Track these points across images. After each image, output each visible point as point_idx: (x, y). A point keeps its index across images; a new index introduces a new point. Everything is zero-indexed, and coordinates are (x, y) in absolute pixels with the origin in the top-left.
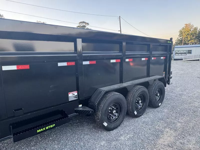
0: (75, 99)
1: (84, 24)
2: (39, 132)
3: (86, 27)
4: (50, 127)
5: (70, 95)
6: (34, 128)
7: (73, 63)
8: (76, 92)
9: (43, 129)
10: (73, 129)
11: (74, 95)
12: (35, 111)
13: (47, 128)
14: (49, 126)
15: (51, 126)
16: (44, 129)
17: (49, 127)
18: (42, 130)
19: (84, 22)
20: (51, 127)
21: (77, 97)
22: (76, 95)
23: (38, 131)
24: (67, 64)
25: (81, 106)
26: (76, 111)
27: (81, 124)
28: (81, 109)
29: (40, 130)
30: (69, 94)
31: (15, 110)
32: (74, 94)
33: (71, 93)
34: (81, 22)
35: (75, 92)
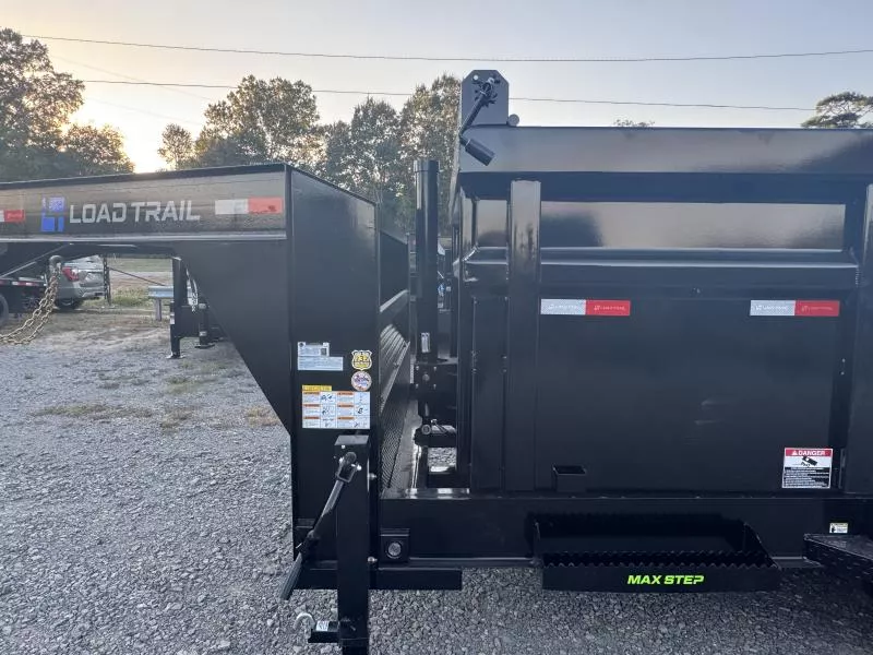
0: (819, 486)
1: (850, 107)
2: (633, 582)
3: (861, 121)
4: (682, 580)
5: (793, 460)
6: (616, 559)
7: (830, 308)
8: (827, 454)
9: (652, 579)
10: (775, 629)
11: (811, 466)
12: (627, 492)
13: (669, 580)
14: (679, 577)
15: (687, 580)
16: (657, 580)
17: (676, 580)
18: (646, 580)
19: (848, 97)
20: (685, 583)
21: (826, 481)
22: (826, 470)
23: (632, 580)
24: (798, 308)
25: (841, 528)
26: (811, 550)
27: (823, 625)
28: (841, 546)
29: (639, 577)
30: (790, 454)
31: (561, 469)
32: (813, 458)
33: (795, 453)
34: (833, 99)
35: (823, 451)
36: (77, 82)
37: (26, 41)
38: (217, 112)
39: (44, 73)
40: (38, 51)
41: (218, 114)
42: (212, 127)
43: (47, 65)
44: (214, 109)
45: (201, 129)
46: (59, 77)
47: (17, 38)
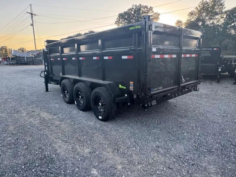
36: (159, 14)
37: (149, 7)
38: (191, 14)
39: (152, 13)
40: (151, 8)
41: (192, 14)
42: (189, 18)
43: (153, 11)
44: (190, 13)
45: (187, 19)
46: (155, 13)
47: (147, 7)
